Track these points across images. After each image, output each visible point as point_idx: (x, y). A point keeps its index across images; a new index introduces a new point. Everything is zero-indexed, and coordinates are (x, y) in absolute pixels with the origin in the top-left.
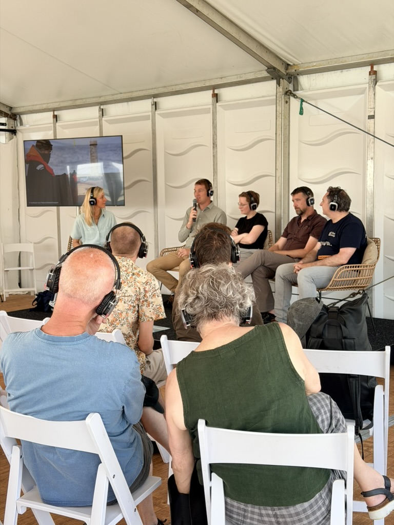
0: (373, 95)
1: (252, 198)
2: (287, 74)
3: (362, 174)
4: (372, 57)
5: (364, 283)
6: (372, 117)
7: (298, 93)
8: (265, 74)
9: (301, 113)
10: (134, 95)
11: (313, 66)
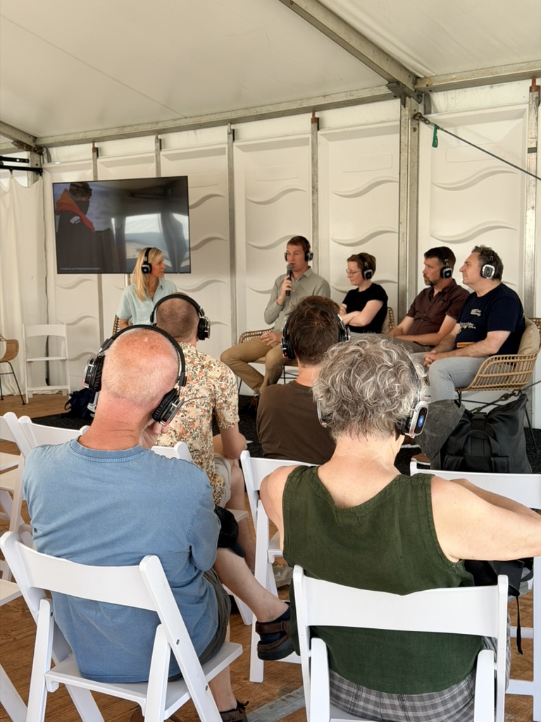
0: (535, 120)
1: (365, 263)
2: (416, 90)
3: (519, 230)
4: (534, 67)
5: (520, 380)
6: (533, 150)
7: (431, 117)
8: (385, 90)
9: (435, 144)
10: (204, 120)
11: (451, 80)
